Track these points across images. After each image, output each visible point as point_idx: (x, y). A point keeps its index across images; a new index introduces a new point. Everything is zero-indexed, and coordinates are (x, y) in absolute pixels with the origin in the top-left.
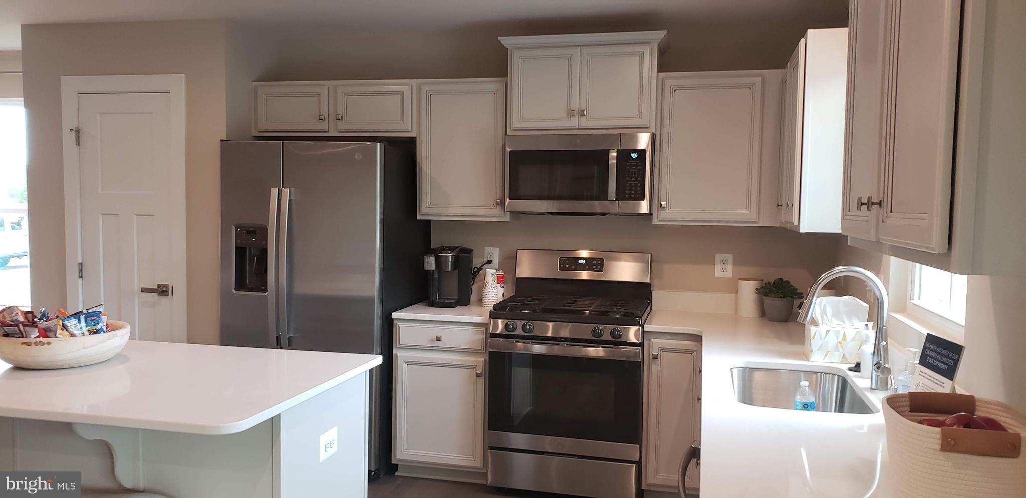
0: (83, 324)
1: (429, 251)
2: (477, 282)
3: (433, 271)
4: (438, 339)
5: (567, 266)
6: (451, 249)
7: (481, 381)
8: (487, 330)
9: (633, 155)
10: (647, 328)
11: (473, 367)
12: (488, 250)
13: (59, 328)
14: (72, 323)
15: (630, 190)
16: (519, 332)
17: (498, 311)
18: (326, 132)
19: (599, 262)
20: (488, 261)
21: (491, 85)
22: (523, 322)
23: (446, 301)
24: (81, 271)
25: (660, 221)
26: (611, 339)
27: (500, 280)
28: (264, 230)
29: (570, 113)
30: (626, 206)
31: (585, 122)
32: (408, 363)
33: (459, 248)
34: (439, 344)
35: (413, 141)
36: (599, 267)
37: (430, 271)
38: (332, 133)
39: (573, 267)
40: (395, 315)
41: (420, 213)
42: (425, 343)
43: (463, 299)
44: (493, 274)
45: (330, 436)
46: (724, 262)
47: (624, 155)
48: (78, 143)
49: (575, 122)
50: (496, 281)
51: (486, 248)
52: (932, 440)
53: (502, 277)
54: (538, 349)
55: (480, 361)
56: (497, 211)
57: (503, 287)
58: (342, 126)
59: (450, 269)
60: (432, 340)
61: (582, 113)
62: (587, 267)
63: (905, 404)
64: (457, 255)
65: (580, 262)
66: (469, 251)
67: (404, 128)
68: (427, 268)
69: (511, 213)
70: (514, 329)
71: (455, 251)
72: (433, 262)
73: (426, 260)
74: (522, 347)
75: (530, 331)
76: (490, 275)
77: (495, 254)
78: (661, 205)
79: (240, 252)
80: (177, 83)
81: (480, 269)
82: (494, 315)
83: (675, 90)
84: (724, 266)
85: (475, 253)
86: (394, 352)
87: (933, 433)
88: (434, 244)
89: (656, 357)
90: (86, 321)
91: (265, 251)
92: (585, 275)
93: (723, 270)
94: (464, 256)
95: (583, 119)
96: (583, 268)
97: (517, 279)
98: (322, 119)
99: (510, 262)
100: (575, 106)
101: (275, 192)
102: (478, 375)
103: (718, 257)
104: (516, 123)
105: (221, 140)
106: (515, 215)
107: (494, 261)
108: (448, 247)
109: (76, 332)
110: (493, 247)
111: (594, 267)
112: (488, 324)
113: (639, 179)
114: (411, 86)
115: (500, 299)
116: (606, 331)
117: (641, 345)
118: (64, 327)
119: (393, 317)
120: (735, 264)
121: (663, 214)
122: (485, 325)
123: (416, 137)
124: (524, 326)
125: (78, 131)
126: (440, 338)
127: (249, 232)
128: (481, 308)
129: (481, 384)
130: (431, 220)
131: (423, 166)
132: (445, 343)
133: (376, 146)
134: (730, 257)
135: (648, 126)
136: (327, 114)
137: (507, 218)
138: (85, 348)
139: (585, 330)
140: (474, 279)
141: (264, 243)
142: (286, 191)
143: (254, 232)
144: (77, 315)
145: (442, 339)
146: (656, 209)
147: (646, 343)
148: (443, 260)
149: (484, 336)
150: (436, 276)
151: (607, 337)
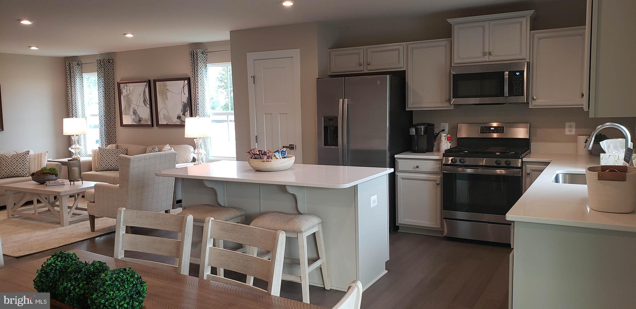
0: (280, 155)
1: (412, 126)
2: (437, 141)
3: (414, 135)
4: (417, 167)
5: (485, 131)
6: (423, 124)
7: (439, 187)
8: (441, 162)
9: (517, 73)
10: (524, 160)
11: (435, 181)
12: (443, 124)
13: (273, 156)
14: (277, 154)
15: (516, 91)
16: (458, 163)
17: (448, 153)
18: (362, 71)
19: (502, 129)
20: (443, 130)
21: (443, 42)
22: (460, 158)
23: (421, 150)
24: (257, 139)
25: (533, 106)
26: (505, 165)
27: (449, 139)
28: (336, 118)
29: (484, 54)
30: (514, 99)
31: (492, 58)
32: (403, 179)
33: (426, 124)
34: (418, 170)
35: (404, 72)
36: (502, 131)
37: (412, 135)
38: (366, 71)
39: (488, 131)
40: (396, 156)
41: (407, 107)
42: (411, 169)
43: (429, 149)
44: (445, 136)
45: (374, 198)
46: (570, 127)
47: (512, 74)
48: (254, 83)
49: (487, 58)
50: (446, 139)
51: (441, 123)
52: (595, 177)
53: (450, 138)
54: (469, 171)
55: (438, 177)
56: (447, 104)
57: (450, 143)
58: (370, 67)
59: (423, 134)
60: (415, 168)
61: (490, 54)
62: (495, 131)
63: (600, 170)
64: (426, 127)
65: (492, 129)
66: (433, 125)
67: (400, 66)
68: (411, 134)
69: (454, 105)
70: (456, 162)
71: (425, 125)
72: (414, 131)
73: (411, 130)
74: (461, 170)
75: (463, 162)
76: (444, 136)
77: (446, 127)
78: (533, 98)
79: (326, 128)
80: (296, 53)
81: (439, 134)
82: (444, 155)
83: (540, 39)
84: (570, 129)
85: (435, 126)
86: (396, 174)
87: (595, 174)
88: (414, 122)
89: (529, 174)
90: (281, 154)
91: (337, 128)
92: (495, 135)
93: (570, 130)
94: (430, 128)
95: (491, 57)
96: (494, 132)
97: (458, 138)
98: (360, 65)
99: (454, 130)
100: (487, 50)
101: (341, 100)
102: (437, 184)
103: (567, 124)
104: (456, 60)
105: (317, 79)
106: (456, 106)
107: (446, 130)
108: (421, 123)
109: (278, 158)
110: (445, 123)
111: (499, 131)
112: (442, 159)
113: (520, 85)
114: (404, 46)
115: (449, 148)
116: (503, 161)
117: (521, 168)
118: (275, 156)
119: (395, 157)
120: (577, 127)
121: (534, 103)
122: (441, 160)
123: (405, 70)
124: (460, 160)
125: (254, 77)
126: (418, 166)
127: (330, 120)
128: (438, 153)
129: (439, 188)
130: (413, 111)
131: (409, 84)
132: (422, 169)
133: (387, 76)
134: (573, 124)
135: (525, 58)
136: (363, 63)
137: (452, 108)
138: (282, 163)
139: (492, 161)
140: (435, 139)
141: (336, 124)
142: (346, 100)
143: (332, 120)
144: (278, 151)
145: (419, 167)
146: (531, 100)
147: (524, 167)
148: (419, 130)
149: (440, 166)
150: (416, 138)
151: (503, 164)
